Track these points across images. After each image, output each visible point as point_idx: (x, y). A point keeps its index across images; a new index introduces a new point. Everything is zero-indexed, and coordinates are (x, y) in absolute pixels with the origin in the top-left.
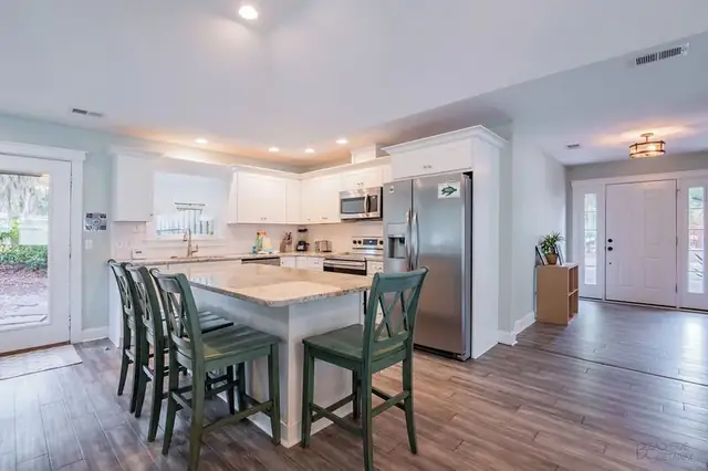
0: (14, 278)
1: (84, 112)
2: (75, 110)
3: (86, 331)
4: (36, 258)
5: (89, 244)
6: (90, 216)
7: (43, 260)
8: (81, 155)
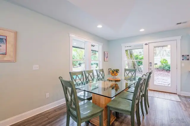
0: (161, 72)
1: (181, 23)
2: (177, 24)
3: (182, 92)
4: (167, 68)
5: (183, 65)
6: (183, 56)
7: (168, 68)
8: (180, 37)
